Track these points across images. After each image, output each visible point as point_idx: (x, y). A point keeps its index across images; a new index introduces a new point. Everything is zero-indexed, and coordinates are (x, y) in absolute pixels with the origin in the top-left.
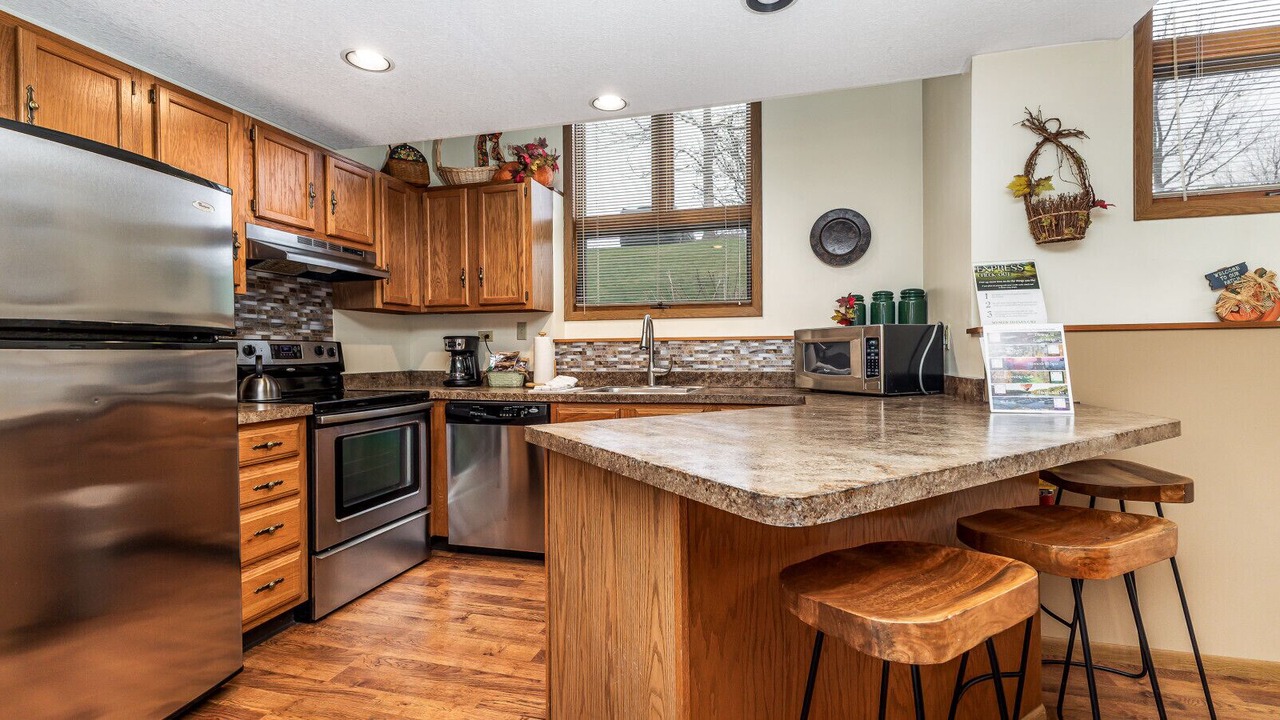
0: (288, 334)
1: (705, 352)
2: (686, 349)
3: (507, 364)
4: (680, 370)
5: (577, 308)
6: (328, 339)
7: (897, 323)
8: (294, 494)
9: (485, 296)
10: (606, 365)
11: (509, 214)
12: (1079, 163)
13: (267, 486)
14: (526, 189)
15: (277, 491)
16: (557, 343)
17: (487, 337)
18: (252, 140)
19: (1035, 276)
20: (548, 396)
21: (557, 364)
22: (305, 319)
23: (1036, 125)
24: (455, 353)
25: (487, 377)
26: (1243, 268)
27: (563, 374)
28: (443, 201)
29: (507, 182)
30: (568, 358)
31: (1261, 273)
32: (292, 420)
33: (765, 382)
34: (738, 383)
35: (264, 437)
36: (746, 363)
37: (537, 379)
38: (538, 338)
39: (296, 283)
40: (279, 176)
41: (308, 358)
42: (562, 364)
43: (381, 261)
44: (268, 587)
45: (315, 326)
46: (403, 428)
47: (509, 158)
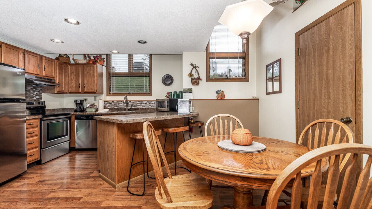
0: (30, 99)
1: (139, 103)
2: (135, 103)
3: (91, 106)
4: (134, 107)
5: (109, 94)
6: (41, 100)
7: (173, 98)
8: (37, 135)
9: (85, 90)
10: (117, 106)
11: (92, 72)
12: (198, 72)
13: (31, 133)
14: (96, 66)
15: (33, 134)
16: (104, 101)
17: (86, 100)
18: (24, 54)
19: (192, 91)
20: (101, 113)
21: (104, 106)
22: (35, 95)
23: (192, 65)
24: (77, 104)
25: (86, 110)
26: (220, 90)
27: (106, 109)
28: (74, 67)
29: (91, 64)
30: (107, 105)
31: (222, 91)
32: (37, 119)
33: (152, 110)
34: (146, 110)
35: (30, 122)
36: (148, 106)
37: (99, 110)
38: (100, 100)
39: (32, 86)
40: (30, 62)
41: (36, 105)
42: (106, 106)
43: (57, 81)
44: (31, 155)
45: (37, 97)
46: (63, 121)
47: (92, 58)
